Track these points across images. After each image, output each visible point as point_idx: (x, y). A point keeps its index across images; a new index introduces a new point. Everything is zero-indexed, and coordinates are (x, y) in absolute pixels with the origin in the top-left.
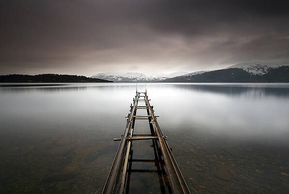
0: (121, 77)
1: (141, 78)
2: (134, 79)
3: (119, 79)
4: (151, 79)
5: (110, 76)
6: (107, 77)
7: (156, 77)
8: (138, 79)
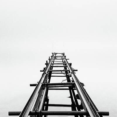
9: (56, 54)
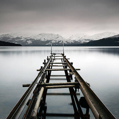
0: (31, 39)
1: (57, 40)
2: (48, 41)
3: (29, 42)
4: (70, 42)
5: (18, 38)
6: (14, 39)
7: (77, 39)
8: (53, 42)
9: (55, 54)
